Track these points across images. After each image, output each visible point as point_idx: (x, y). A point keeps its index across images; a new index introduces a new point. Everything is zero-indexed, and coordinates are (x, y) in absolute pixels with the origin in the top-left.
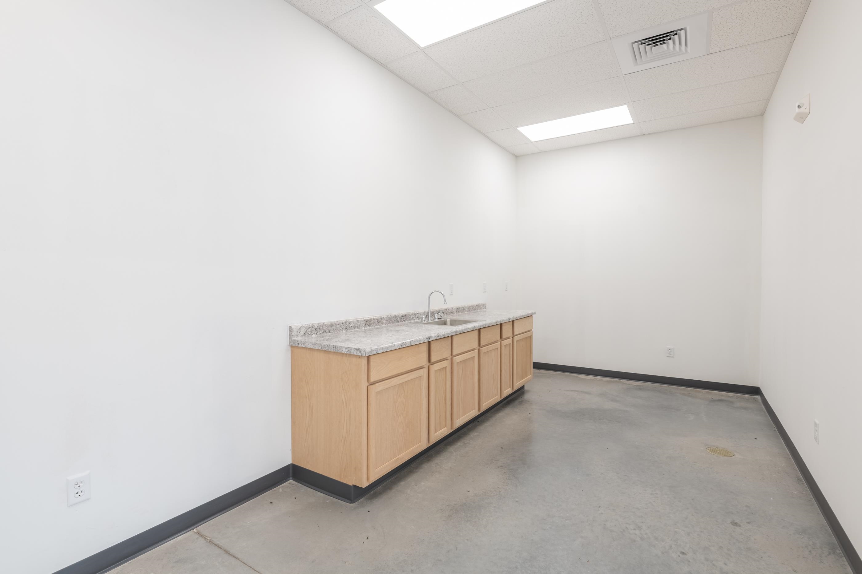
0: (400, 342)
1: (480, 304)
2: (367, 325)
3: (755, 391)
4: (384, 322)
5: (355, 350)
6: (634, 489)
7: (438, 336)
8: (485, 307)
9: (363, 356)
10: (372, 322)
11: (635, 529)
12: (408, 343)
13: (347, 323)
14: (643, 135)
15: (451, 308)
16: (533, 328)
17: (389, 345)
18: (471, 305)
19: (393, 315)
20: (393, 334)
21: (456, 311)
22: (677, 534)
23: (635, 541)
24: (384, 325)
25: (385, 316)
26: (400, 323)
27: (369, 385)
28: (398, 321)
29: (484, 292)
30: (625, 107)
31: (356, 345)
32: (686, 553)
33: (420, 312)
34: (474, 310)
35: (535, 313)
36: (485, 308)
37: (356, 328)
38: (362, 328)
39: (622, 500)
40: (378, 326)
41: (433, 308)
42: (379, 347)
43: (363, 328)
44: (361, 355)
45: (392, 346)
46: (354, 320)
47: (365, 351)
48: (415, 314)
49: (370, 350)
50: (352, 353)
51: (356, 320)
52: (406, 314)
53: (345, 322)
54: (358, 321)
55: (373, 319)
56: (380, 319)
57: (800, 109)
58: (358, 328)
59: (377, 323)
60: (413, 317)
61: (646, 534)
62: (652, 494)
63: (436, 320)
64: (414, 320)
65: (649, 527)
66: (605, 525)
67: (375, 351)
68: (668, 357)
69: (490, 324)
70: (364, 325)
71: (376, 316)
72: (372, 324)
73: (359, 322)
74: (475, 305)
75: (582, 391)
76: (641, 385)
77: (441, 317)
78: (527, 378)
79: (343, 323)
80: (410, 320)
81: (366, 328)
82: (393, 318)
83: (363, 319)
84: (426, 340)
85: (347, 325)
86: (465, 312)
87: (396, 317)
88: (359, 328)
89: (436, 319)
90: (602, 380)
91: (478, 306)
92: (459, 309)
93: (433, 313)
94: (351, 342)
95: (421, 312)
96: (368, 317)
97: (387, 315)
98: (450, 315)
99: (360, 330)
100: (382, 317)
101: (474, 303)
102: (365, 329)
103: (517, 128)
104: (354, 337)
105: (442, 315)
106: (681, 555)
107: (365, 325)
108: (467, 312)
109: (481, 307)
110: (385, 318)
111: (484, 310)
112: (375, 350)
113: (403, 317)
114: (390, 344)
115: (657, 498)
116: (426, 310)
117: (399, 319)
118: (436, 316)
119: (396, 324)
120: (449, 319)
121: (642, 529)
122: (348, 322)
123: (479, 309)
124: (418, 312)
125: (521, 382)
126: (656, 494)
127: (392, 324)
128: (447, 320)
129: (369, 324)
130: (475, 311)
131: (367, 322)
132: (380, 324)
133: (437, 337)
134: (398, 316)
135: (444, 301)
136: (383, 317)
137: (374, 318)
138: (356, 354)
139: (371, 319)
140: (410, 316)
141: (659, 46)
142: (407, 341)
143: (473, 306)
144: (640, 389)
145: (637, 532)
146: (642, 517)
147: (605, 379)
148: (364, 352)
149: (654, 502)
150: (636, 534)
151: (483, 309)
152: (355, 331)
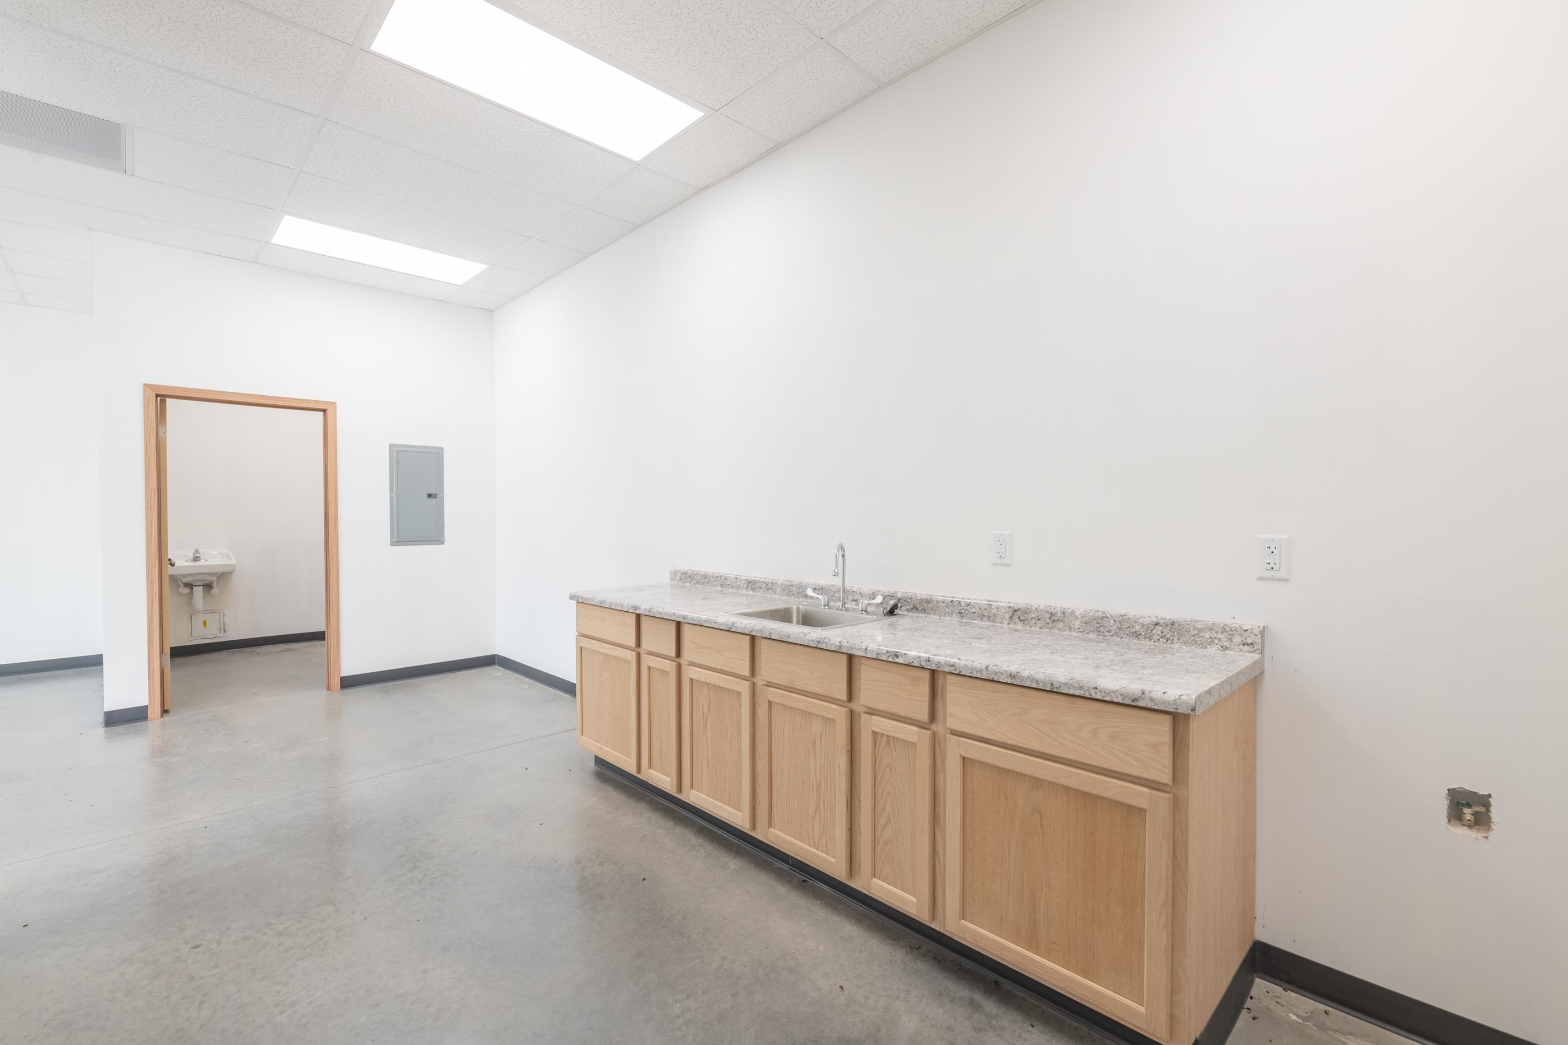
4: (779, 590)
6: (336, 989)
11: (287, 928)
22: (213, 966)
23: (278, 916)
32: (191, 950)
39: (341, 953)
56: (770, 584)
61: (265, 934)
62: (293, 1004)
65: (266, 944)
66: (335, 905)
106: (199, 942)
115: (277, 1004)
121: (276, 936)
126: (284, 1012)
145: (280, 928)
146: (286, 951)
149: (279, 992)
150: (281, 924)
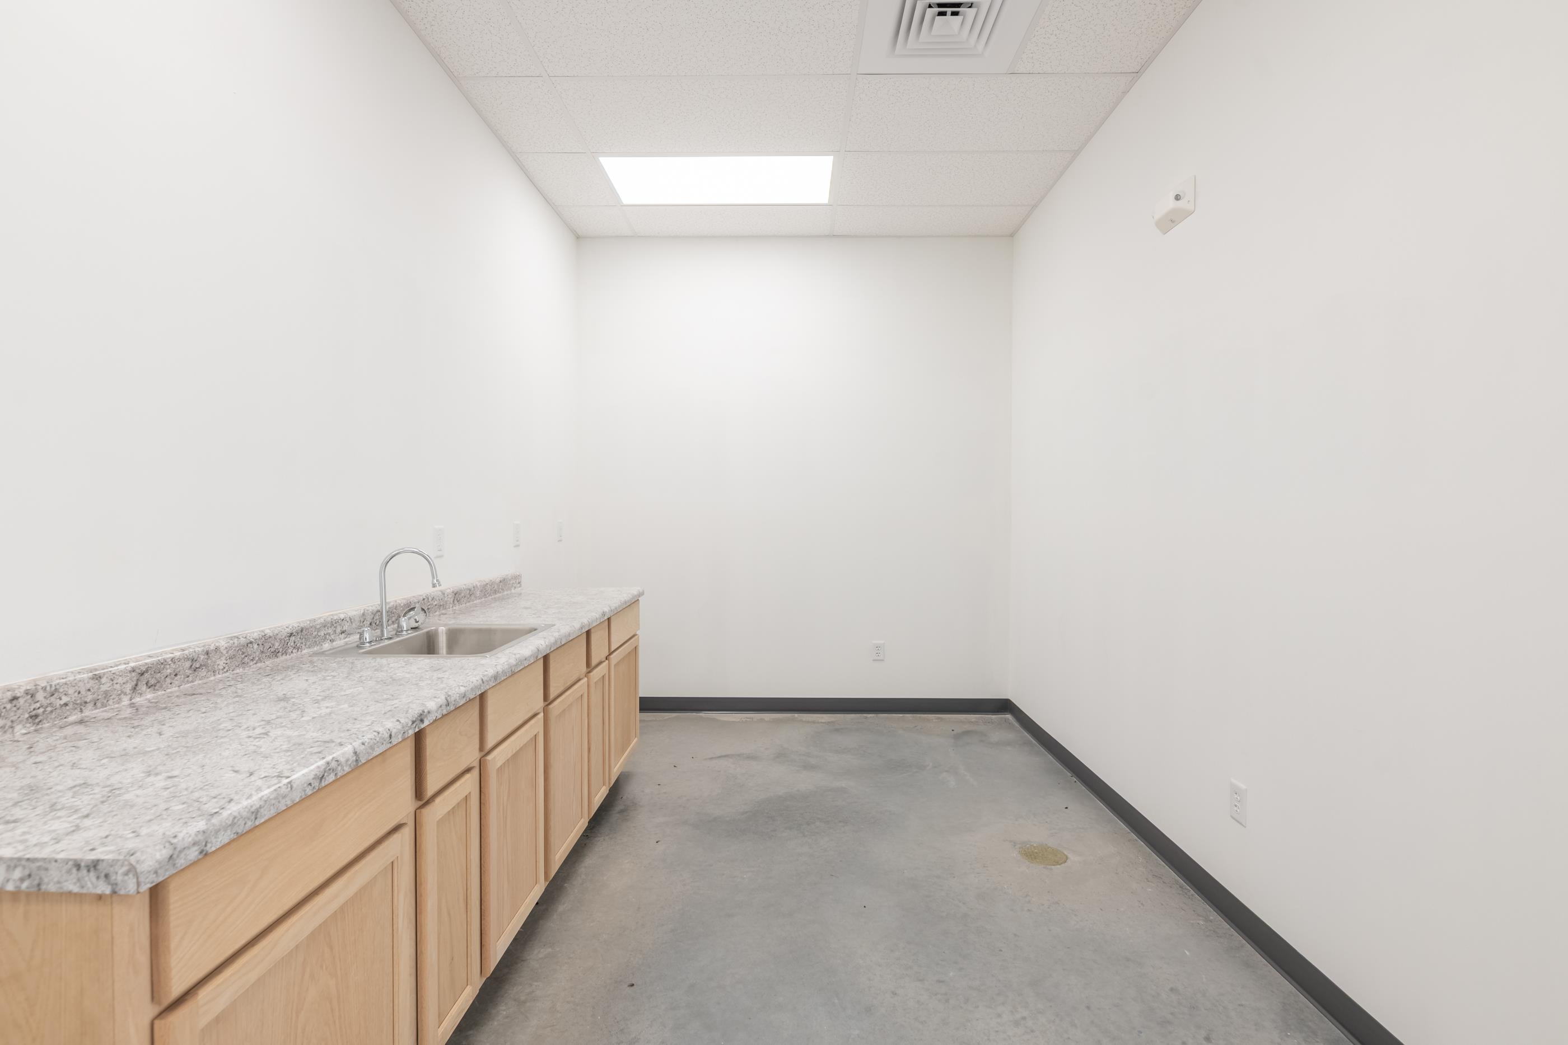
0: (312, 767)
1: (507, 575)
2: (144, 688)
3: (1004, 706)
5: (69, 872)
7: (448, 705)
8: (519, 583)
9: (122, 892)
10: (169, 671)
12: (347, 760)
13: (40, 696)
14: (832, 236)
15: (440, 593)
16: (639, 629)
17: (266, 792)
18: (487, 581)
19: (256, 635)
20: (268, 722)
21: (452, 602)
24: (218, 676)
25: (223, 644)
26: (284, 657)
27: (161, 1015)
28: (276, 653)
29: (515, 547)
30: (826, 163)
31: (77, 828)
33: (351, 614)
34: (495, 592)
35: (641, 594)
36: (519, 585)
37: (90, 706)
38: (119, 701)
40: (192, 682)
41: (397, 596)
42: (215, 821)
43: (126, 701)
44: (108, 891)
45: (279, 797)
46: (79, 677)
47: (132, 870)
48: (333, 624)
49: (161, 854)
50: (52, 888)
51: (85, 675)
52: (302, 625)
53: (27, 692)
54: (98, 678)
55: (172, 659)
57: (1178, 202)
58: (99, 704)
59: (188, 672)
60: (330, 631)
63: (405, 635)
64: (332, 641)
67: (196, 848)
68: (874, 660)
69: (569, 635)
70: (128, 687)
71: (183, 646)
72: (168, 680)
73: (104, 680)
74: (498, 580)
75: (739, 755)
76: (833, 720)
77: (416, 625)
78: (632, 745)
79: (15, 698)
80: (316, 643)
81: (137, 700)
82: (256, 646)
83: (123, 667)
84: (410, 728)
85: (38, 705)
86: (473, 601)
87: (265, 640)
88: (103, 705)
89: (404, 633)
90: (762, 720)
91: (504, 581)
92: (460, 594)
93: (395, 614)
94: (53, 807)
95: (355, 613)
96: (150, 657)
97: (231, 638)
98: (437, 613)
99: (110, 715)
100: (212, 647)
101: (493, 574)
102: (132, 705)
103: (600, 159)
104: (74, 766)
105: (421, 617)
107: (135, 688)
108: (478, 601)
109: (512, 582)
110: (222, 649)
111: (518, 590)
112: (194, 844)
113: (293, 638)
114: (269, 787)
116: (371, 602)
117: (277, 644)
118: (404, 623)
119: (267, 663)
120: (444, 625)
122: (44, 689)
123: (507, 590)
124: (342, 616)
125: (621, 760)
127: (253, 668)
128: (436, 631)
129: (152, 682)
130: (498, 595)
131: (142, 674)
132: (203, 673)
133: (444, 707)
134: (275, 637)
135: (433, 578)
136: (217, 649)
137: (178, 654)
138: (75, 889)
139: (163, 663)
140: (319, 630)
141: (949, 17)
142: (343, 754)
143: (492, 583)
144: (837, 730)
147: (768, 716)
148: (126, 874)
151: (515, 588)
152: (81, 722)
